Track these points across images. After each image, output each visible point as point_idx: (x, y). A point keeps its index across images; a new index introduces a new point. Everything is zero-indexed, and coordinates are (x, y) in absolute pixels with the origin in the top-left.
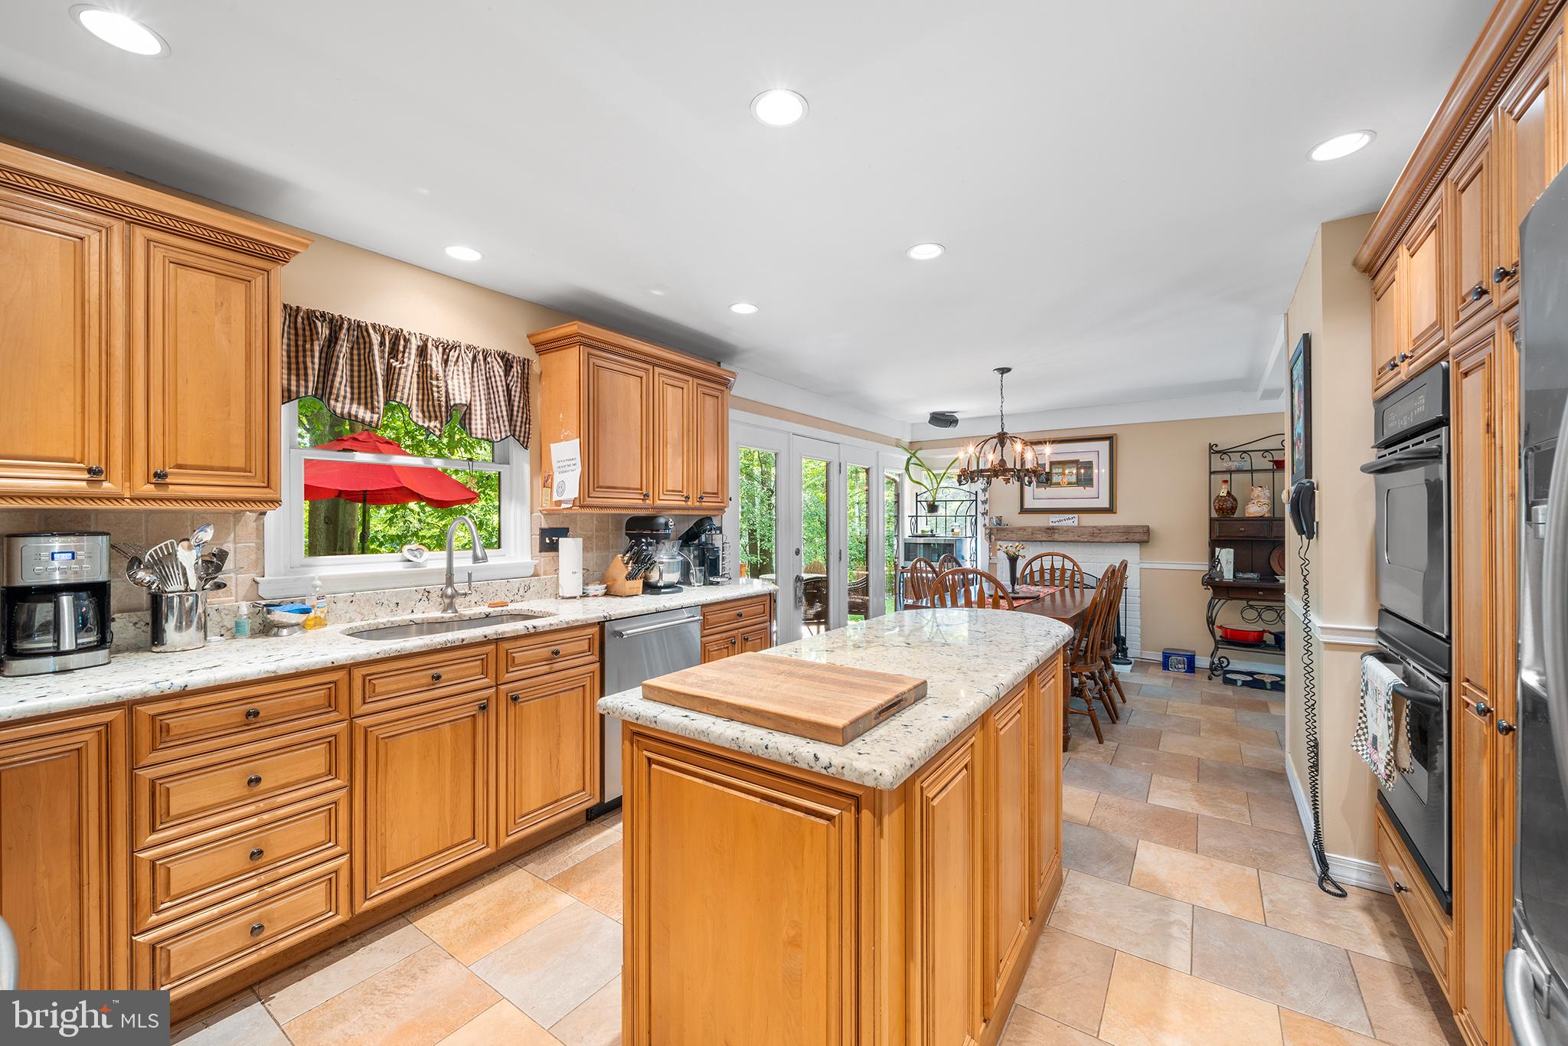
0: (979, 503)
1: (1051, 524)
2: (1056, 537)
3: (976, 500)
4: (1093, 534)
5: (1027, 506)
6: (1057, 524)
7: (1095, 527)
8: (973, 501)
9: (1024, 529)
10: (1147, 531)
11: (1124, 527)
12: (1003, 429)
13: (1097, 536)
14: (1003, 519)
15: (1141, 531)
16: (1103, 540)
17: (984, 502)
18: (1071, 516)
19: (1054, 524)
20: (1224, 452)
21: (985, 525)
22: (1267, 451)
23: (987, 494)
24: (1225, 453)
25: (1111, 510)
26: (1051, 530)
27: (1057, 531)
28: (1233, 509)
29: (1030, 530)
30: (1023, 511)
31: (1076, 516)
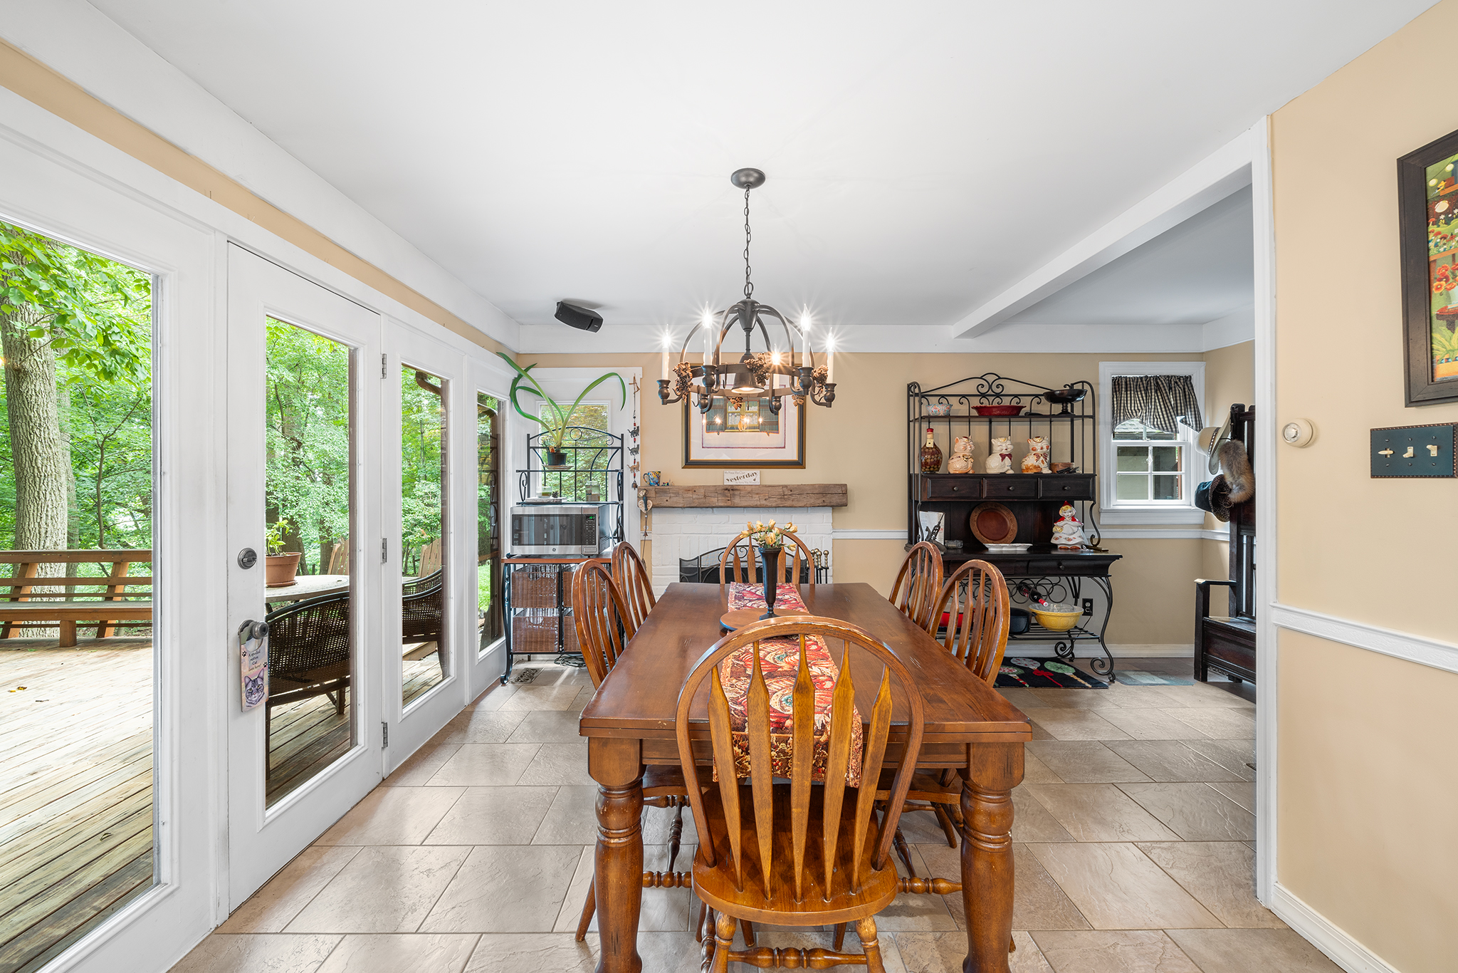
0: (626, 452)
1: (727, 483)
2: (737, 501)
3: (622, 448)
4: (783, 497)
5: (694, 456)
6: (734, 483)
7: (786, 486)
8: (618, 448)
9: (692, 490)
10: (843, 491)
11: (820, 486)
12: (749, 295)
13: (789, 499)
14: (661, 475)
15: (840, 491)
16: (795, 503)
17: (635, 451)
18: (751, 471)
19: (730, 483)
20: (924, 395)
21: (635, 486)
22: (964, 396)
23: (638, 438)
24: (923, 397)
25: (799, 464)
26: (730, 491)
27: (737, 493)
28: (938, 463)
29: (702, 491)
30: (689, 463)
31: (758, 471)
